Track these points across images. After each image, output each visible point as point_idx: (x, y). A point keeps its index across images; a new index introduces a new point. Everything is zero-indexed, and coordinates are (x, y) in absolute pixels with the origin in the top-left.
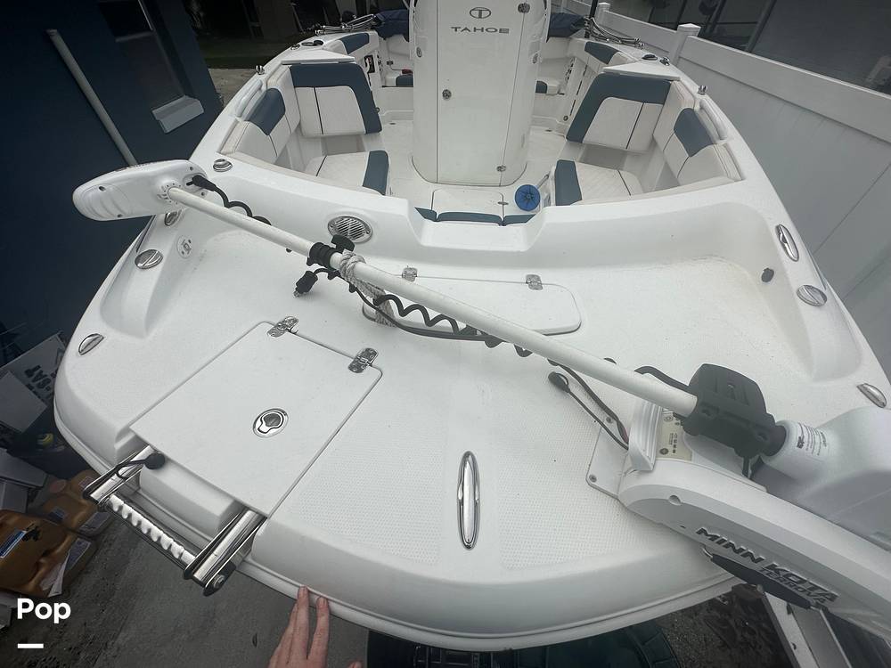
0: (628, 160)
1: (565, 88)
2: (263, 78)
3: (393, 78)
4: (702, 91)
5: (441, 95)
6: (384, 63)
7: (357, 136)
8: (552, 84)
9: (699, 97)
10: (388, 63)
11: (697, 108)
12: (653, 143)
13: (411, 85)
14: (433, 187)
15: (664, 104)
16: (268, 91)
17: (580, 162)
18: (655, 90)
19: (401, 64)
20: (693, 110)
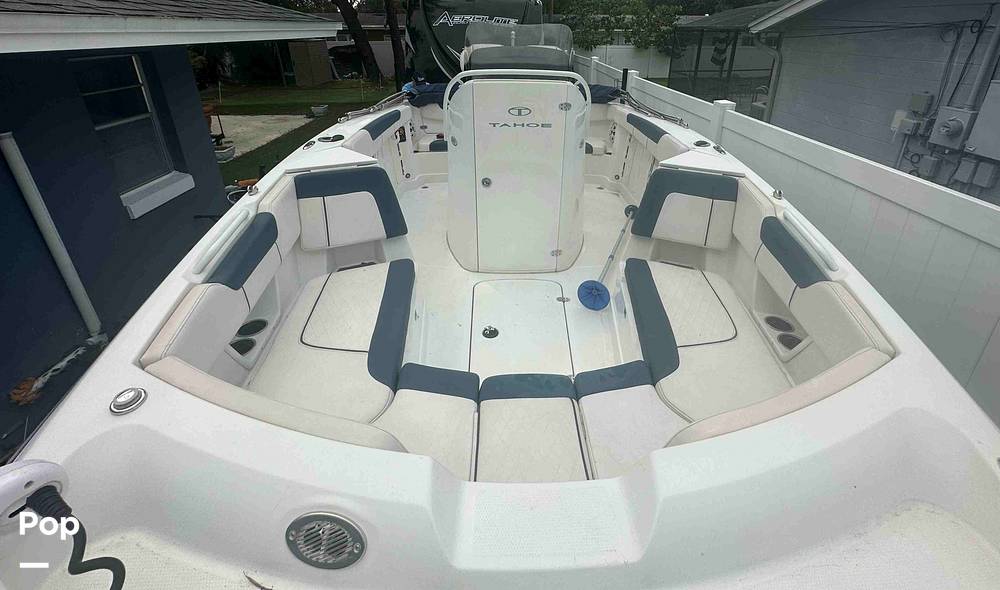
0: (709, 259)
1: (611, 147)
2: (255, 198)
3: (426, 143)
4: (779, 195)
5: (479, 182)
6: (417, 128)
7: (377, 243)
8: (597, 145)
9: (775, 201)
10: (421, 127)
11: (780, 216)
12: (734, 240)
13: (446, 150)
14: (474, 278)
15: (736, 201)
16: (258, 216)
17: (652, 260)
18: (723, 188)
19: (434, 128)
20: (776, 219)
